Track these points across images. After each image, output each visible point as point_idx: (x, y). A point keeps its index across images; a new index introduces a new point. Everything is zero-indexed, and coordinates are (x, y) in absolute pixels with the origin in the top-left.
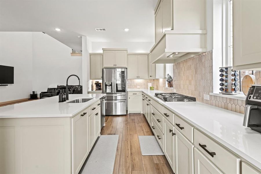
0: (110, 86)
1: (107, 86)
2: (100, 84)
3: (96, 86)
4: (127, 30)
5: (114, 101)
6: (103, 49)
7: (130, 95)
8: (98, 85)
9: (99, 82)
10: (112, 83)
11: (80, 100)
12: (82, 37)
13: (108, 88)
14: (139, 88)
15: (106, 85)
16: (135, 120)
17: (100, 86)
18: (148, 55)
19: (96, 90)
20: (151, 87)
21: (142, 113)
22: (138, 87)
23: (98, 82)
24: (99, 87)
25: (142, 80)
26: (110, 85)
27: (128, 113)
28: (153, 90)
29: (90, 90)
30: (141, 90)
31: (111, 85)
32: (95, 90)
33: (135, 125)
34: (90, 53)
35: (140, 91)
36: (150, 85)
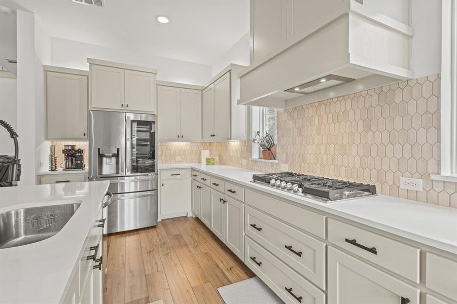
0: (114, 159)
1: (104, 159)
2: (80, 151)
3: (66, 159)
4: (163, 20)
5: (119, 195)
6: (88, 59)
7: (163, 177)
8: (73, 155)
9: (76, 148)
10: (118, 149)
11: (17, 214)
12: (18, 12)
13: (107, 164)
14: (180, 162)
15: (101, 156)
16: (184, 237)
17: (81, 158)
18: (203, 90)
19: (67, 168)
20: (210, 159)
21: (190, 215)
22: (179, 158)
23: (73, 147)
24: (76, 160)
25: (185, 143)
26: (114, 155)
27: (159, 220)
28: (214, 164)
29: (46, 169)
30: (189, 165)
31: (117, 156)
32: (64, 170)
33: (190, 251)
34: (44, 66)
35: (186, 169)
36: (206, 154)
